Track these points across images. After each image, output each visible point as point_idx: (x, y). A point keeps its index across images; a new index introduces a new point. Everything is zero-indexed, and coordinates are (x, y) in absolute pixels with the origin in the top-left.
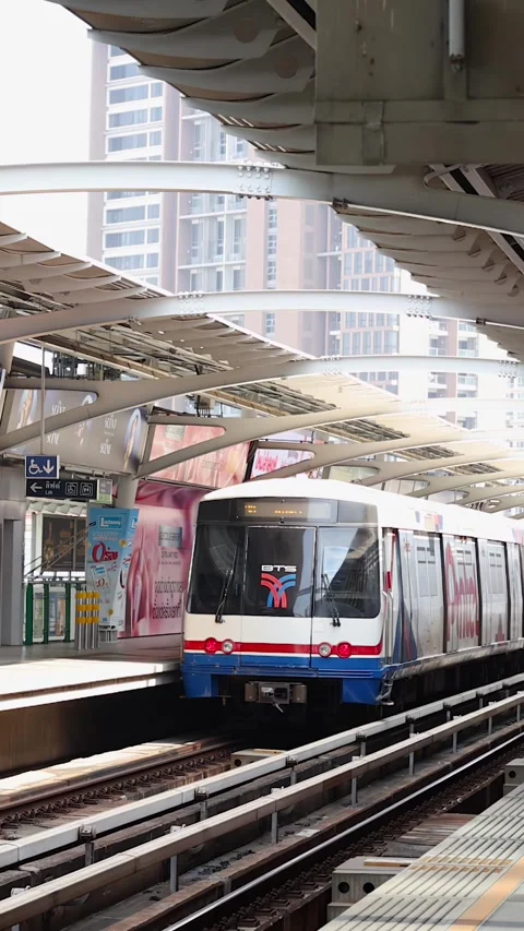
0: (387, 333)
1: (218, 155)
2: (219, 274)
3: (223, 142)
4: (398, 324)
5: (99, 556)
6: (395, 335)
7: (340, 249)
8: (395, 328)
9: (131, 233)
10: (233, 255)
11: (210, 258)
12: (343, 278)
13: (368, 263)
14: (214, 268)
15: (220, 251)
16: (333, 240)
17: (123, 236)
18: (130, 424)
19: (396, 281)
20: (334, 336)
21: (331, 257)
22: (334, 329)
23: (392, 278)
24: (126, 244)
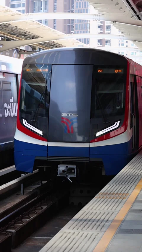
4: (89, 29)
7: (74, 9)
9: (17, 4)
15: (41, 9)
16: (72, 6)
17: (15, 5)
18: (14, 54)
24: (16, 7)
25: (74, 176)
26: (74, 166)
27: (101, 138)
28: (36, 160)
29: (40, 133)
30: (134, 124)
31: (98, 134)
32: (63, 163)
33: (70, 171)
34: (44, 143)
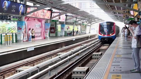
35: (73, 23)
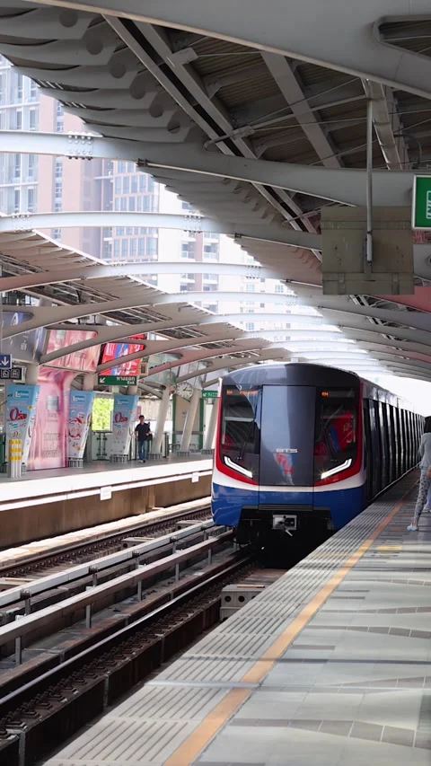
0: (149, 239)
1: (16, 99)
2: (17, 192)
3: (19, 89)
5: (14, 417)
6: (155, 241)
7: (112, 174)
8: (155, 236)
10: (28, 178)
11: (10, 180)
12: (114, 196)
13: (134, 185)
14: (13, 187)
15: (17, 174)
16: (106, 167)
19: (156, 199)
20: (107, 242)
21: (105, 180)
22: (107, 236)
23: (153, 196)
25: (294, 528)
26: (295, 517)
27: (330, 480)
28: (243, 510)
29: (249, 474)
30: (368, 464)
31: (325, 475)
32: (279, 513)
33: (288, 522)
34: (256, 488)
35: (163, 387)
